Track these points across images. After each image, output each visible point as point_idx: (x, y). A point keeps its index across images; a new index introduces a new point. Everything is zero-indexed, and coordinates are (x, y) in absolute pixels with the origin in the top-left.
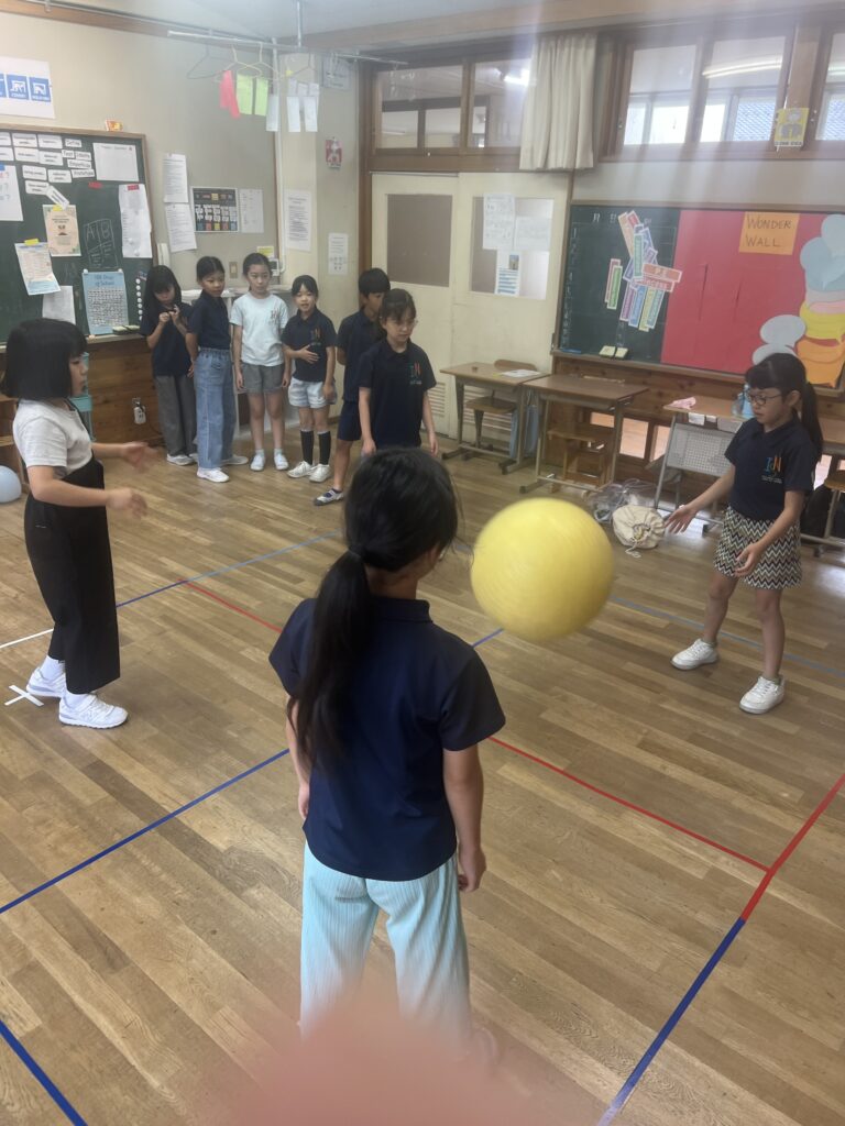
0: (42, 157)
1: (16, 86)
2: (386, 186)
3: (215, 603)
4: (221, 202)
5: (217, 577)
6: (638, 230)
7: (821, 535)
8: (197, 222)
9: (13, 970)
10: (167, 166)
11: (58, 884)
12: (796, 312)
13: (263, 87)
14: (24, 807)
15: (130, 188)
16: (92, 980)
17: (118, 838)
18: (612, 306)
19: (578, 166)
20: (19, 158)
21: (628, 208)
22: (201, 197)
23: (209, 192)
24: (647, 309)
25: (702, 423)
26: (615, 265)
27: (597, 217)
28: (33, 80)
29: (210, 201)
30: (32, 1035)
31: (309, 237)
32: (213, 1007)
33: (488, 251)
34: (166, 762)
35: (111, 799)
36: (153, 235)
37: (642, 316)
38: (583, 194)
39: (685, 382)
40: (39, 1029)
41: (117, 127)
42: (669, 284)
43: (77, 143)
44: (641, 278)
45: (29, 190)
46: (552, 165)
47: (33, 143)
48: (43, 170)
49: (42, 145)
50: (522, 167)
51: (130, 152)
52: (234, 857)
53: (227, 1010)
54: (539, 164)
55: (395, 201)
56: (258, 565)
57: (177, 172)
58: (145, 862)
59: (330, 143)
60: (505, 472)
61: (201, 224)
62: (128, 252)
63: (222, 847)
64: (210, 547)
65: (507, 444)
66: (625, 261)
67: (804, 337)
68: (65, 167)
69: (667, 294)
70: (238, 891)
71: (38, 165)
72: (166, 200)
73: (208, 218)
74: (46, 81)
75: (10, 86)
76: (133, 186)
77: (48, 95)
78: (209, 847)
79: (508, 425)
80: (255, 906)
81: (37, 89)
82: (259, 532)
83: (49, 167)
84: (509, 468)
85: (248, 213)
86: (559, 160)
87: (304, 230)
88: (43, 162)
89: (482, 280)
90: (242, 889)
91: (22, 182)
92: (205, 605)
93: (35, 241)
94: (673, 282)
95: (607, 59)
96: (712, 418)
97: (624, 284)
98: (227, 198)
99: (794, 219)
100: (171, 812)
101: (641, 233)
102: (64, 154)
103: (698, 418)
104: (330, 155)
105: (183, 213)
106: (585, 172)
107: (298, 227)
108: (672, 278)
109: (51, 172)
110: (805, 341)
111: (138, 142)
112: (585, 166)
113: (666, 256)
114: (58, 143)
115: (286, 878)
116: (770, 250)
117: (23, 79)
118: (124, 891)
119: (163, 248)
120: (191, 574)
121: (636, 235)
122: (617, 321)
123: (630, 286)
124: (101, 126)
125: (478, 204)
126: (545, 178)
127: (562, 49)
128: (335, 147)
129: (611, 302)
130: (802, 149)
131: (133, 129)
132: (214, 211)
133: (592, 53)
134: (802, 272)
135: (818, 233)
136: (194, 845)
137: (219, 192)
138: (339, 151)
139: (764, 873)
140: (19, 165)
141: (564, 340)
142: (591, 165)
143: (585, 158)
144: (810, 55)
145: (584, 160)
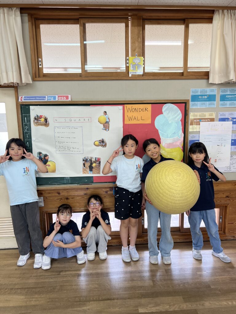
19: (22, 82)
86: (13, 78)
99: (149, 107)
112: (28, 82)
116: (141, 122)
130: (144, 75)
135: (161, 113)
143: (27, 78)
144: (139, 33)
145: (26, 78)
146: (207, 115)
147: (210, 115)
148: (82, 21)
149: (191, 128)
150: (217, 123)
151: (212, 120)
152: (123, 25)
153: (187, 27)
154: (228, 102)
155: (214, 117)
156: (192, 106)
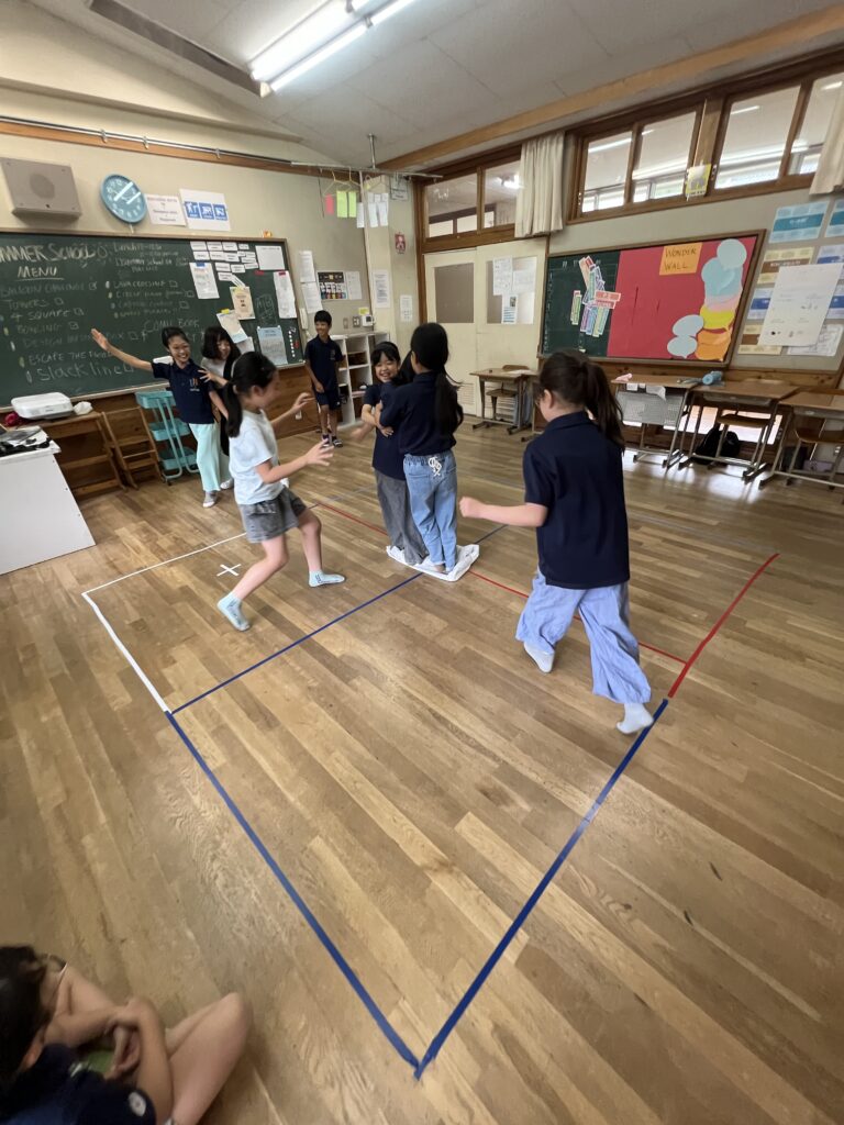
0: (226, 257)
1: (206, 210)
2: (434, 261)
3: (339, 515)
4: (335, 280)
5: (339, 500)
6: (591, 269)
7: (714, 456)
8: (322, 294)
9: (212, 729)
10: (301, 259)
11: (240, 678)
12: (697, 312)
13: (353, 196)
14: (223, 633)
15: (281, 274)
16: (257, 734)
17: (277, 650)
18: (575, 323)
19: (552, 229)
20: (213, 258)
21: (585, 255)
22: (323, 277)
23: (327, 274)
24: (598, 322)
25: (636, 389)
26: (577, 294)
27: (565, 264)
28: (216, 206)
29: (329, 281)
30: (220, 769)
31: (388, 298)
32: (329, 752)
33: (497, 296)
34: (305, 605)
35: (274, 628)
36: (296, 302)
37: (595, 327)
38: (556, 249)
39: (622, 368)
40: (225, 765)
41: (269, 235)
42: (612, 304)
43: (246, 247)
44: (594, 302)
45: (221, 278)
46: (535, 231)
47: (220, 248)
48: (228, 265)
49: (226, 249)
50: (517, 235)
51: (278, 249)
52: (344, 660)
53: (337, 754)
54: (527, 231)
55: (438, 271)
56: (364, 493)
57: (307, 262)
58: (292, 664)
59: (397, 236)
60: (511, 433)
61: (324, 295)
62: (282, 315)
63: (338, 655)
64: (337, 484)
65: (511, 417)
66: (584, 291)
67: (703, 329)
68: (240, 263)
69: (611, 310)
70: (346, 681)
71: (224, 262)
72: (302, 281)
73: (328, 291)
74: (222, 207)
75: (202, 210)
76: (282, 273)
77: (225, 215)
78: (330, 655)
79: (512, 406)
80: (356, 690)
81: (218, 212)
82: (365, 475)
83: (231, 263)
84: (514, 431)
85: (351, 287)
86: (540, 228)
87: (385, 295)
88: (227, 260)
89: (494, 316)
90: (349, 680)
91: (216, 273)
92: (332, 516)
93: (227, 310)
94: (615, 301)
95: (571, 150)
96: (643, 385)
97: (583, 306)
98: (339, 278)
99: (699, 246)
100: (308, 634)
101: (594, 271)
102: (239, 254)
103: (633, 386)
104: (398, 243)
105: (313, 288)
106: (558, 232)
107: (381, 293)
108: (614, 298)
109: (233, 266)
110: (704, 332)
111: (281, 243)
112: (557, 229)
113: (610, 286)
114: (234, 247)
115: (376, 673)
116: (682, 271)
117: (209, 205)
118: (278, 682)
119: (302, 311)
120: (324, 499)
121: (590, 272)
122: (578, 332)
123: (587, 308)
124: (260, 235)
125: (490, 266)
126: (532, 242)
127: (541, 147)
128: (401, 239)
129: (574, 321)
130: (706, 195)
131: (278, 236)
132: (331, 286)
133: (561, 146)
134: (703, 283)
135: (715, 255)
136: (321, 654)
137: (334, 274)
138: (404, 242)
139: (683, 665)
140: (213, 262)
141: (545, 348)
142: (561, 227)
143: (557, 223)
144: (713, 123)
145: (556, 225)
146: (797, 254)
147: (802, 254)
148: (639, 124)
149: (761, 278)
150: (812, 267)
151: (804, 262)
152: (694, 115)
153: (807, 88)
154: (843, 227)
155: (809, 255)
156: (772, 238)
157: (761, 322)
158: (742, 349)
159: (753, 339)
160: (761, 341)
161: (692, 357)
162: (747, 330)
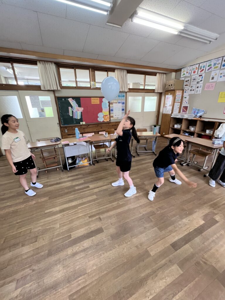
12: (102, 112)
21: (70, 98)
26: (70, 108)
27: (63, 99)
37: (78, 116)
38: (59, 95)
44: (76, 110)
50: (42, 90)
66: (72, 107)
67: (104, 115)
94: (82, 110)
99: (98, 98)
101: (74, 102)
113: (80, 106)
116: (96, 103)
122: (73, 118)
123: (74, 111)
126: (47, 92)
129: (71, 115)
130: (96, 88)
135: (102, 101)
141: (62, 124)
143: (59, 88)
144: (93, 74)
146: (115, 101)
148: (74, 68)
149: (111, 105)
150: (118, 104)
151: (116, 103)
152: (88, 71)
153: (108, 73)
154: (120, 98)
155: (117, 102)
157: (113, 113)
158: (111, 119)
159: (113, 117)
160: (114, 117)
161: (103, 121)
162: (111, 115)
